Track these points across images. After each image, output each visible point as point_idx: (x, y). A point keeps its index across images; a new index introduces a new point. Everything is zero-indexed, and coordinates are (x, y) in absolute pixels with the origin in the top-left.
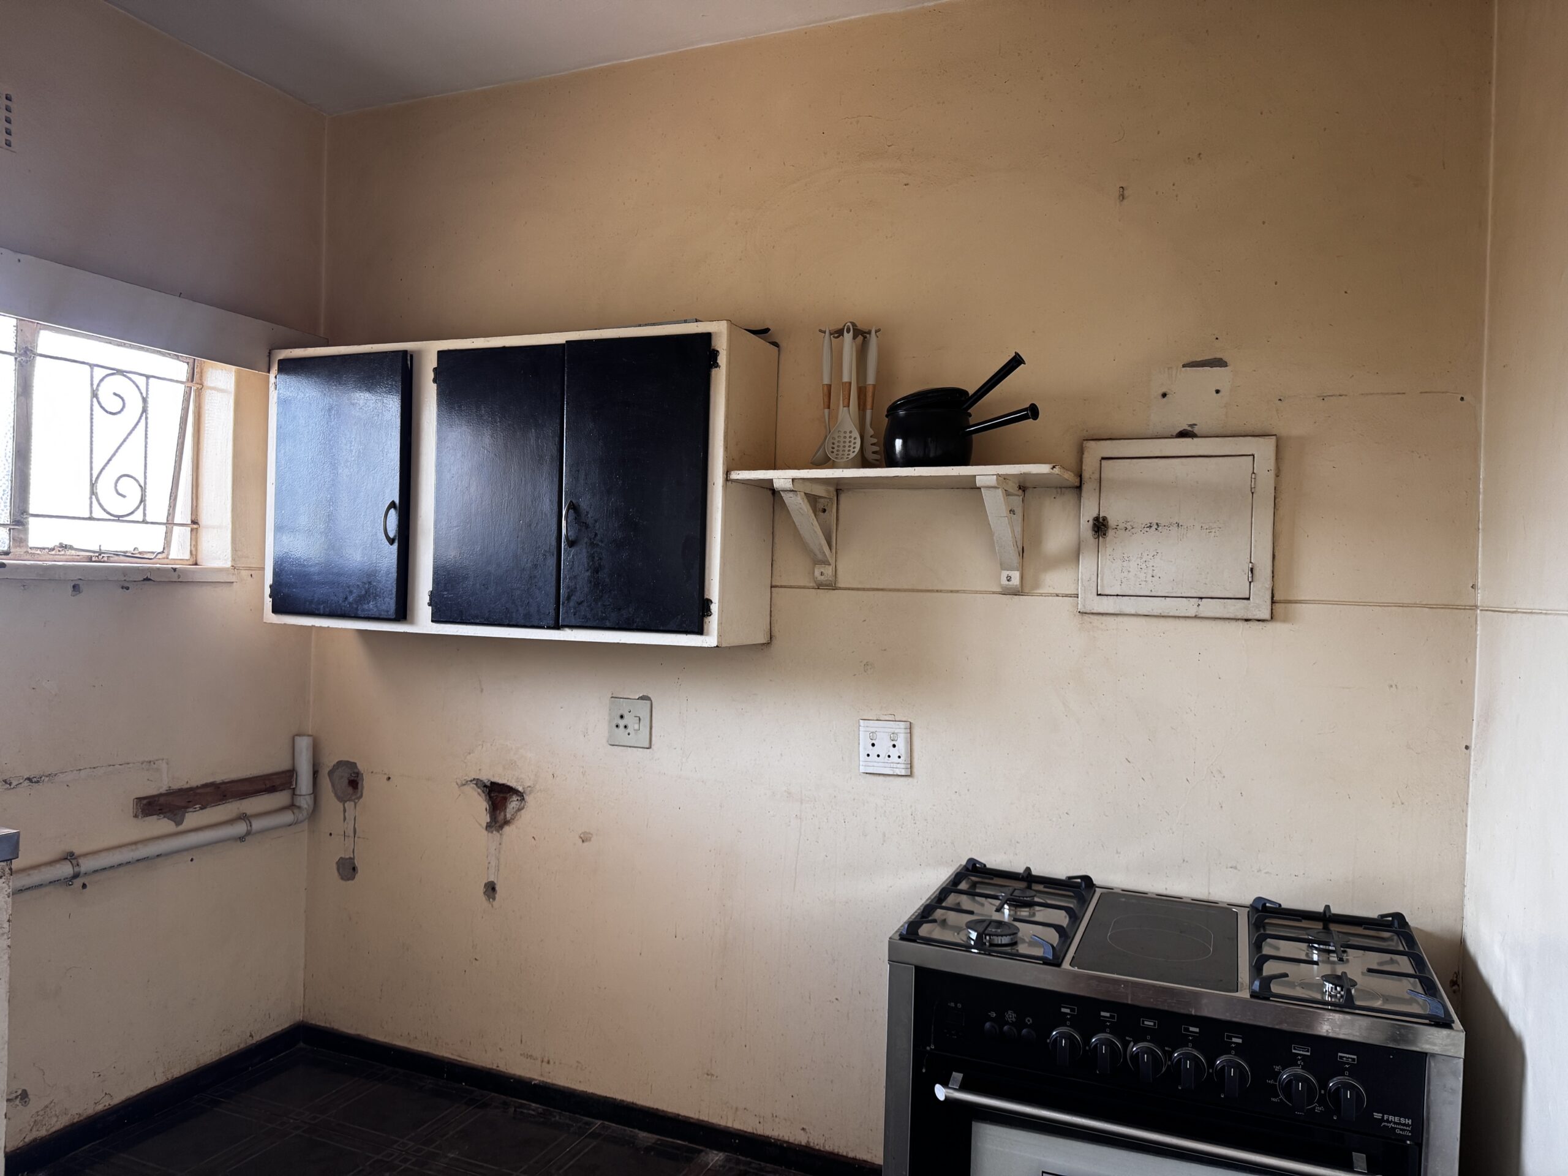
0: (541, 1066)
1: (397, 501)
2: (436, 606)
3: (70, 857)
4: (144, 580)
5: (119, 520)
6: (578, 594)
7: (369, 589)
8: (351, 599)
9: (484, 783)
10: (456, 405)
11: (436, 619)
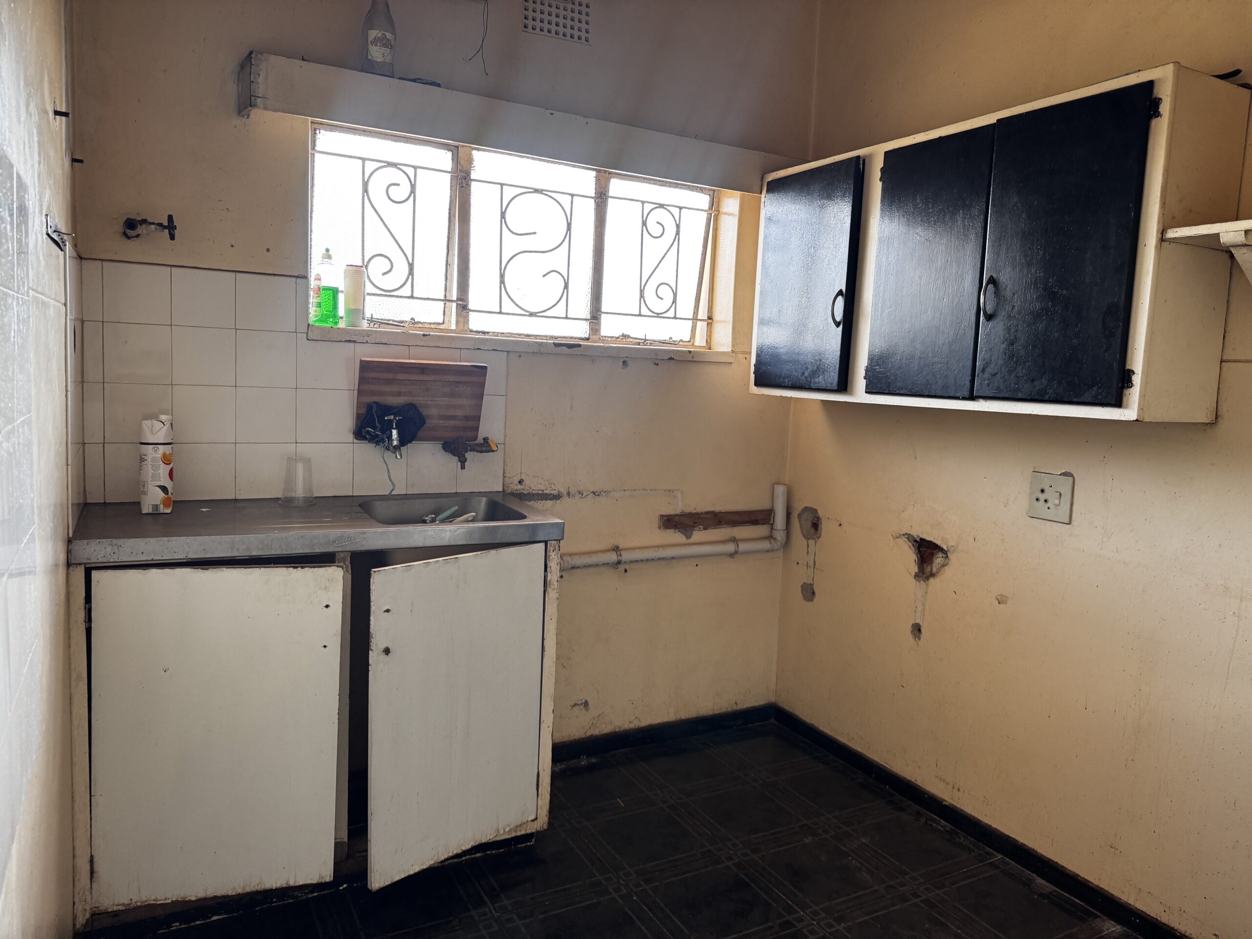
0: (952, 791)
1: (844, 290)
2: (869, 379)
3: (616, 549)
4: (669, 359)
5: (658, 317)
6: (993, 365)
7: (820, 365)
8: (806, 374)
9: (914, 538)
10: (896, 198)
11: (871, 390)
